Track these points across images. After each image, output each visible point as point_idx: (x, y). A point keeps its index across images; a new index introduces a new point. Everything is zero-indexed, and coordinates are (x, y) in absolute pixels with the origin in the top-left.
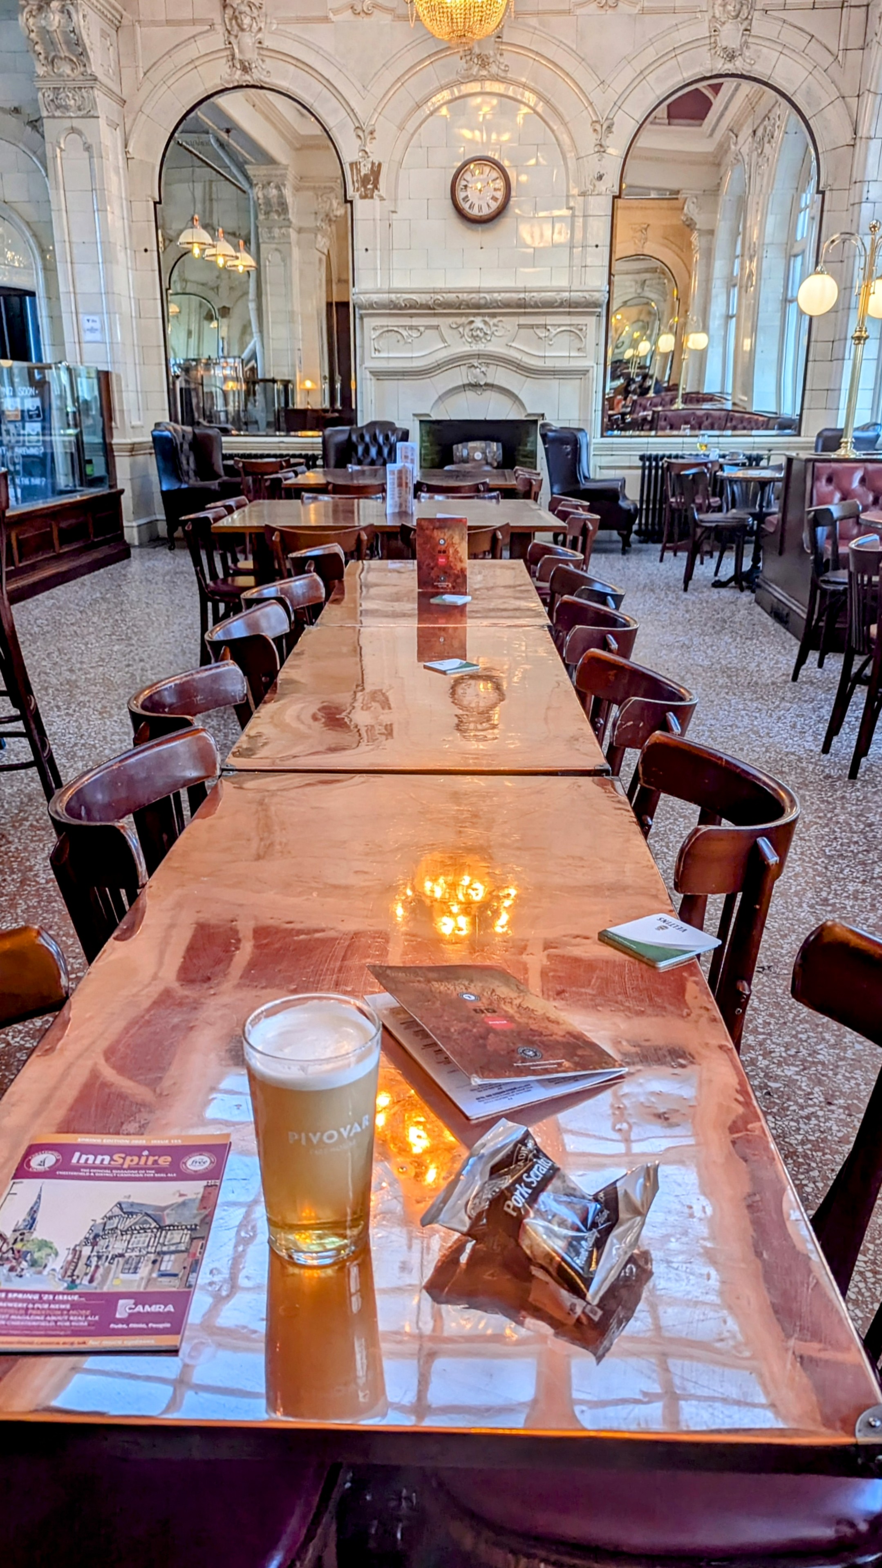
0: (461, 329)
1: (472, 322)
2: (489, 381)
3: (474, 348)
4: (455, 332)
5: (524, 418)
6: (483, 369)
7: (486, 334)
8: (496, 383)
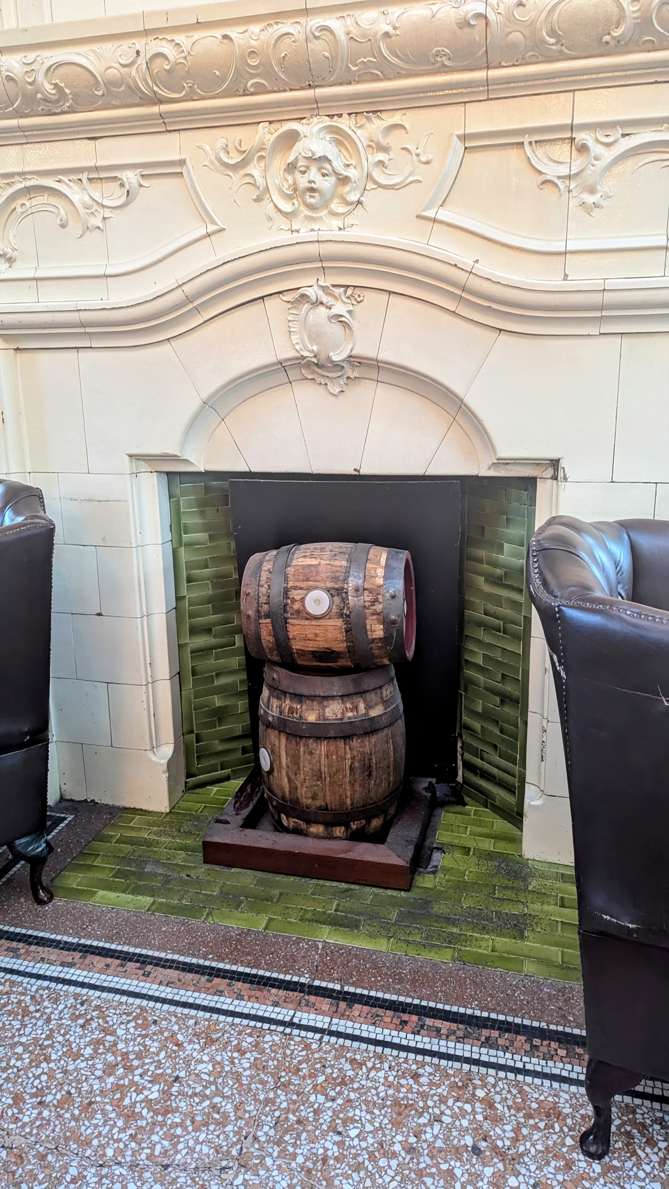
0: (255, 170)
1: (293, 137)
2: (364, 349)
3: (305, 235)
4: (236, 177)
5: (484, 472)
6: (339, 308)
7: (344, 180)
8: (384, 355)
